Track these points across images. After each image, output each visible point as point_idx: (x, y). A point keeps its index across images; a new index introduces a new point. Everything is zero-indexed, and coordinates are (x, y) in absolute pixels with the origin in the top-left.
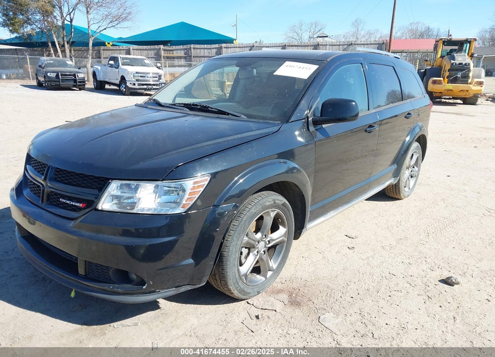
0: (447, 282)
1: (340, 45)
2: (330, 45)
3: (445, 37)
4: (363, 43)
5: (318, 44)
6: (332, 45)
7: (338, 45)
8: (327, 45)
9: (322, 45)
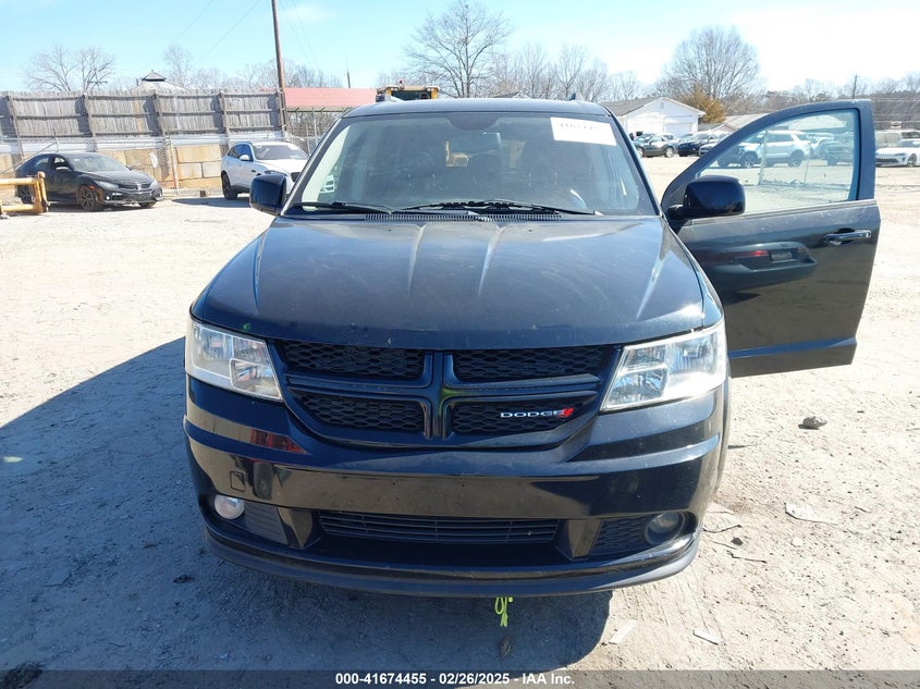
0: (809, 424)
1: (198, 97)
2: (179, 97)
3: (392, 84)
4: (240, 93)
5: (155, 95)
6: (183, 98)
7: (194, 98)
8: (172, 97)
9: (163, 97)
